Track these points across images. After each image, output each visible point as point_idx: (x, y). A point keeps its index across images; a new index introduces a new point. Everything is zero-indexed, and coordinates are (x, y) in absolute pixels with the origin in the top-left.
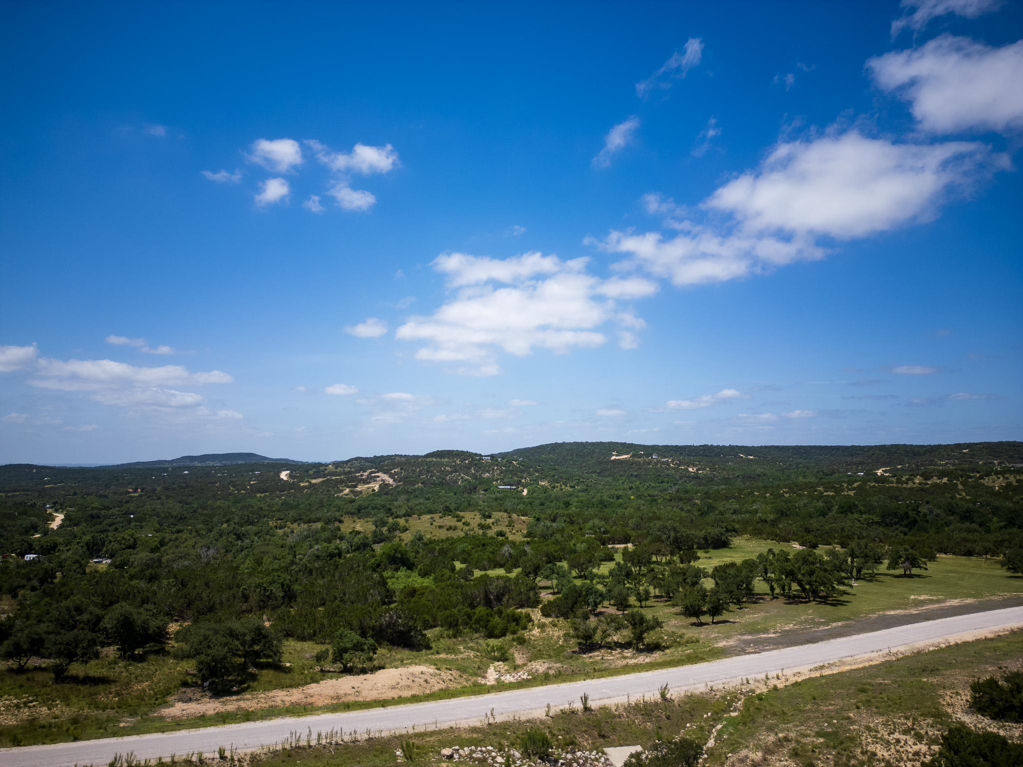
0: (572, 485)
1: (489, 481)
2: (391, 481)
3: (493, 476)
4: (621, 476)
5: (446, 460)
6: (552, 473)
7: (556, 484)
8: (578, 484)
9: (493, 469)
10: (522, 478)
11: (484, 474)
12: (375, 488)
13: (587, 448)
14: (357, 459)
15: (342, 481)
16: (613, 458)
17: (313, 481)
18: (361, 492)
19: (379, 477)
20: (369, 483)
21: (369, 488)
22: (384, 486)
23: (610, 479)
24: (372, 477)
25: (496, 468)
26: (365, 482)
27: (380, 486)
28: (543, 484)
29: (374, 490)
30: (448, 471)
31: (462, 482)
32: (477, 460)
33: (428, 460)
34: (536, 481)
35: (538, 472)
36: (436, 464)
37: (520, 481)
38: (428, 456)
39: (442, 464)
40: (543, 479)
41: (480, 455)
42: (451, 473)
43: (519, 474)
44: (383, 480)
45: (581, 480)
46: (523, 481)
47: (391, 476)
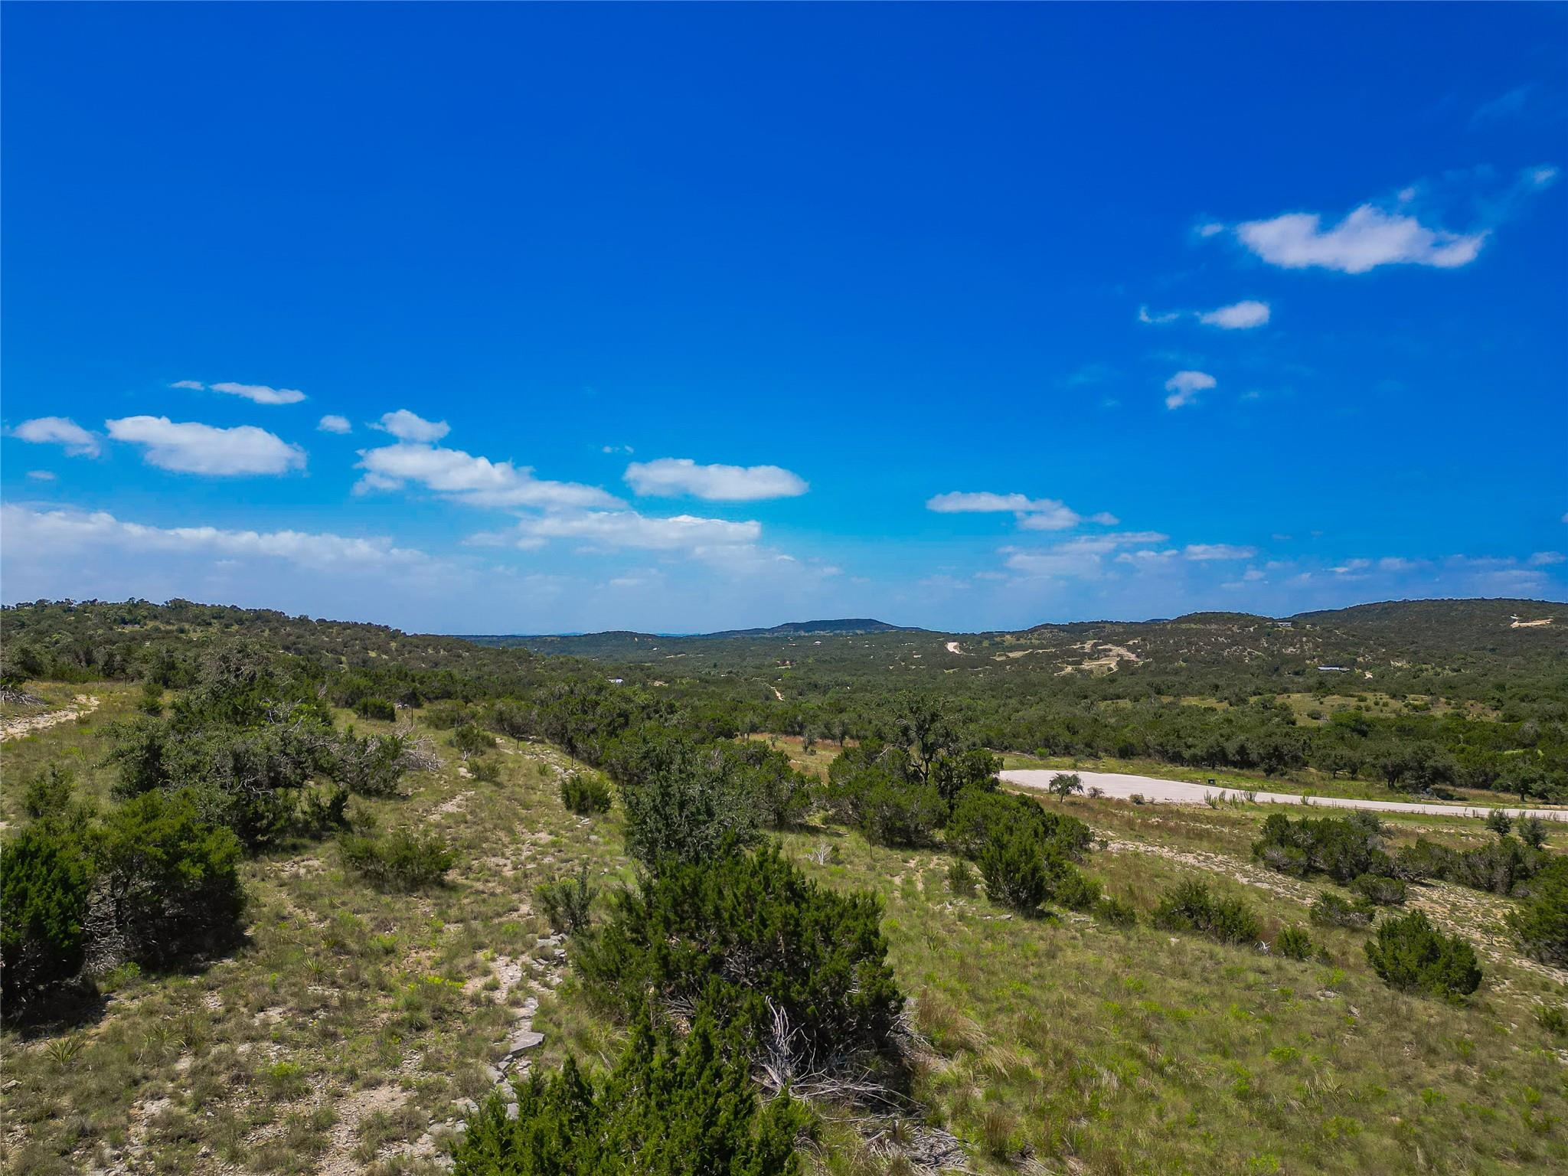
0: (1455, 667)
1: (1298, 659)
2: (1133, 657)
3: (1303, 651)
4: (1539, 654)
5: (1214, 626)
6: (1412, 648)
7: (1424, 666)
8: (1465, 665)
9: (1301, 641)
10: (1357, 654)
11: (1286, 649)
12: (1112, 666)
13: (1456, 610)
14: (1045, 626)
15: (1055, 656)
16: (1516, 624)
17: (1011, 655)
18: (1091, 671)
19: (1110, 650)
20: (1098, 659)
21: (1101, 666)
22: (1123, 664)
23: (1519, 659)
24: (1100, 652)
25: (1304, 639)
26: (1092, 656)
27: (1118, 663)
28: (1400, 665)
29: (1110, 669)
30: (1223, 643)
31: (1251, 659)
32: (1267, 627)
33: (1184, 626)
34: (1385, 660)
35: (1384, 646)
36: (1197, 633)
37: (1355, 660)
38: (1180, 620)
39: (1210, 634)
40: (1399, 656)
41: (1271, 619)
42: (1229, 646)
43: (1351, 649)
44: (1118, 655)
45: (1469, 659)
46: (1360, 659)
47: (1130, 649)
